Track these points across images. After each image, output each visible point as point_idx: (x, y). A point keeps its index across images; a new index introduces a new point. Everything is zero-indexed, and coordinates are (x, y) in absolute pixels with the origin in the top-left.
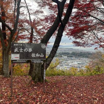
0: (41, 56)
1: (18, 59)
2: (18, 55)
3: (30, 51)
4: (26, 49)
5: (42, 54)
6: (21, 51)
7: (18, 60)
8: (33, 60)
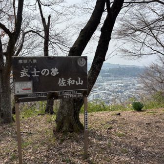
0: (77, 84)
1: (30, 92)
2: (29, 85)
3: (54, 75)
4: (45, 70)
5: (79, 79)
6: (35, 75)
7: (31, 95)
8: (61, 93)
